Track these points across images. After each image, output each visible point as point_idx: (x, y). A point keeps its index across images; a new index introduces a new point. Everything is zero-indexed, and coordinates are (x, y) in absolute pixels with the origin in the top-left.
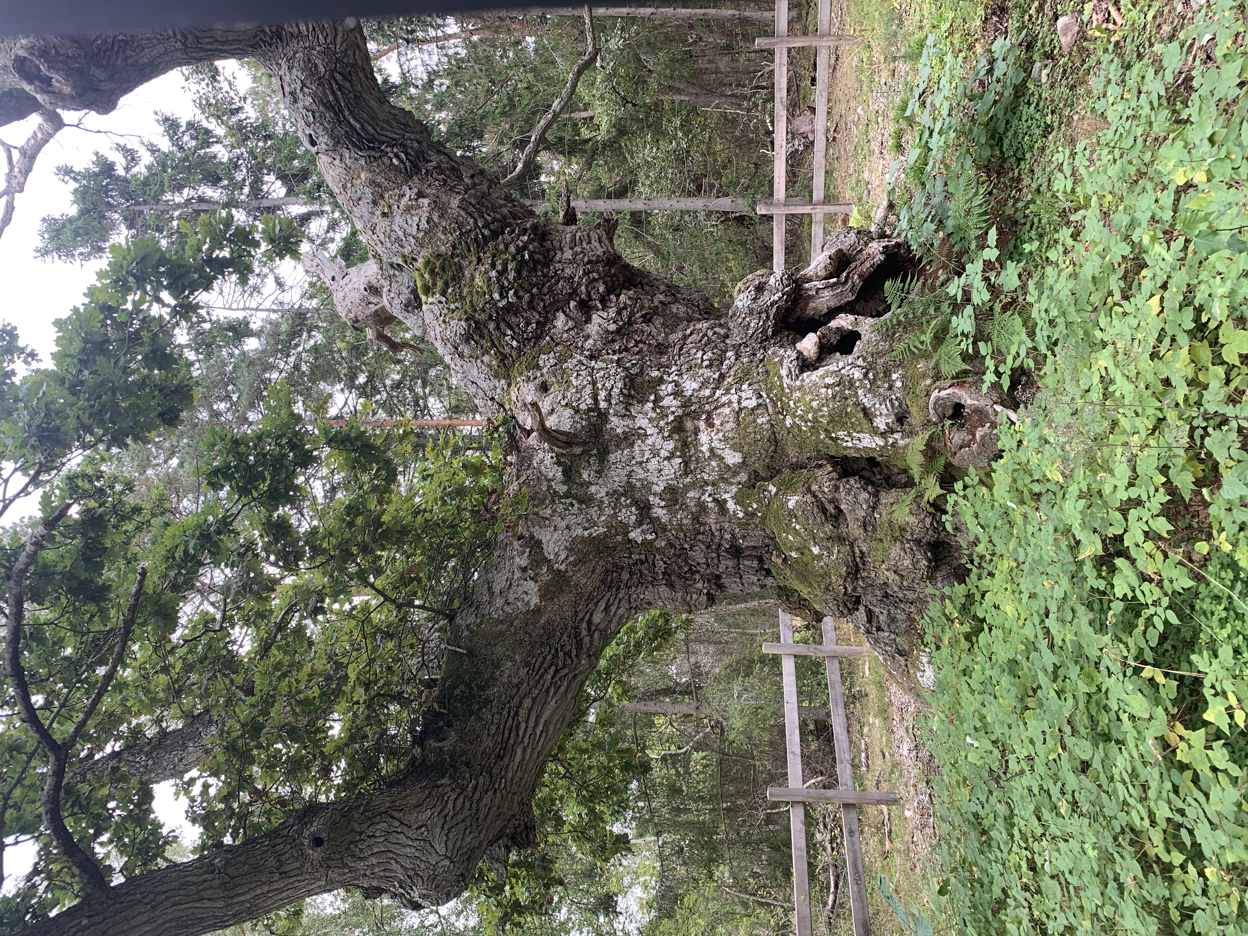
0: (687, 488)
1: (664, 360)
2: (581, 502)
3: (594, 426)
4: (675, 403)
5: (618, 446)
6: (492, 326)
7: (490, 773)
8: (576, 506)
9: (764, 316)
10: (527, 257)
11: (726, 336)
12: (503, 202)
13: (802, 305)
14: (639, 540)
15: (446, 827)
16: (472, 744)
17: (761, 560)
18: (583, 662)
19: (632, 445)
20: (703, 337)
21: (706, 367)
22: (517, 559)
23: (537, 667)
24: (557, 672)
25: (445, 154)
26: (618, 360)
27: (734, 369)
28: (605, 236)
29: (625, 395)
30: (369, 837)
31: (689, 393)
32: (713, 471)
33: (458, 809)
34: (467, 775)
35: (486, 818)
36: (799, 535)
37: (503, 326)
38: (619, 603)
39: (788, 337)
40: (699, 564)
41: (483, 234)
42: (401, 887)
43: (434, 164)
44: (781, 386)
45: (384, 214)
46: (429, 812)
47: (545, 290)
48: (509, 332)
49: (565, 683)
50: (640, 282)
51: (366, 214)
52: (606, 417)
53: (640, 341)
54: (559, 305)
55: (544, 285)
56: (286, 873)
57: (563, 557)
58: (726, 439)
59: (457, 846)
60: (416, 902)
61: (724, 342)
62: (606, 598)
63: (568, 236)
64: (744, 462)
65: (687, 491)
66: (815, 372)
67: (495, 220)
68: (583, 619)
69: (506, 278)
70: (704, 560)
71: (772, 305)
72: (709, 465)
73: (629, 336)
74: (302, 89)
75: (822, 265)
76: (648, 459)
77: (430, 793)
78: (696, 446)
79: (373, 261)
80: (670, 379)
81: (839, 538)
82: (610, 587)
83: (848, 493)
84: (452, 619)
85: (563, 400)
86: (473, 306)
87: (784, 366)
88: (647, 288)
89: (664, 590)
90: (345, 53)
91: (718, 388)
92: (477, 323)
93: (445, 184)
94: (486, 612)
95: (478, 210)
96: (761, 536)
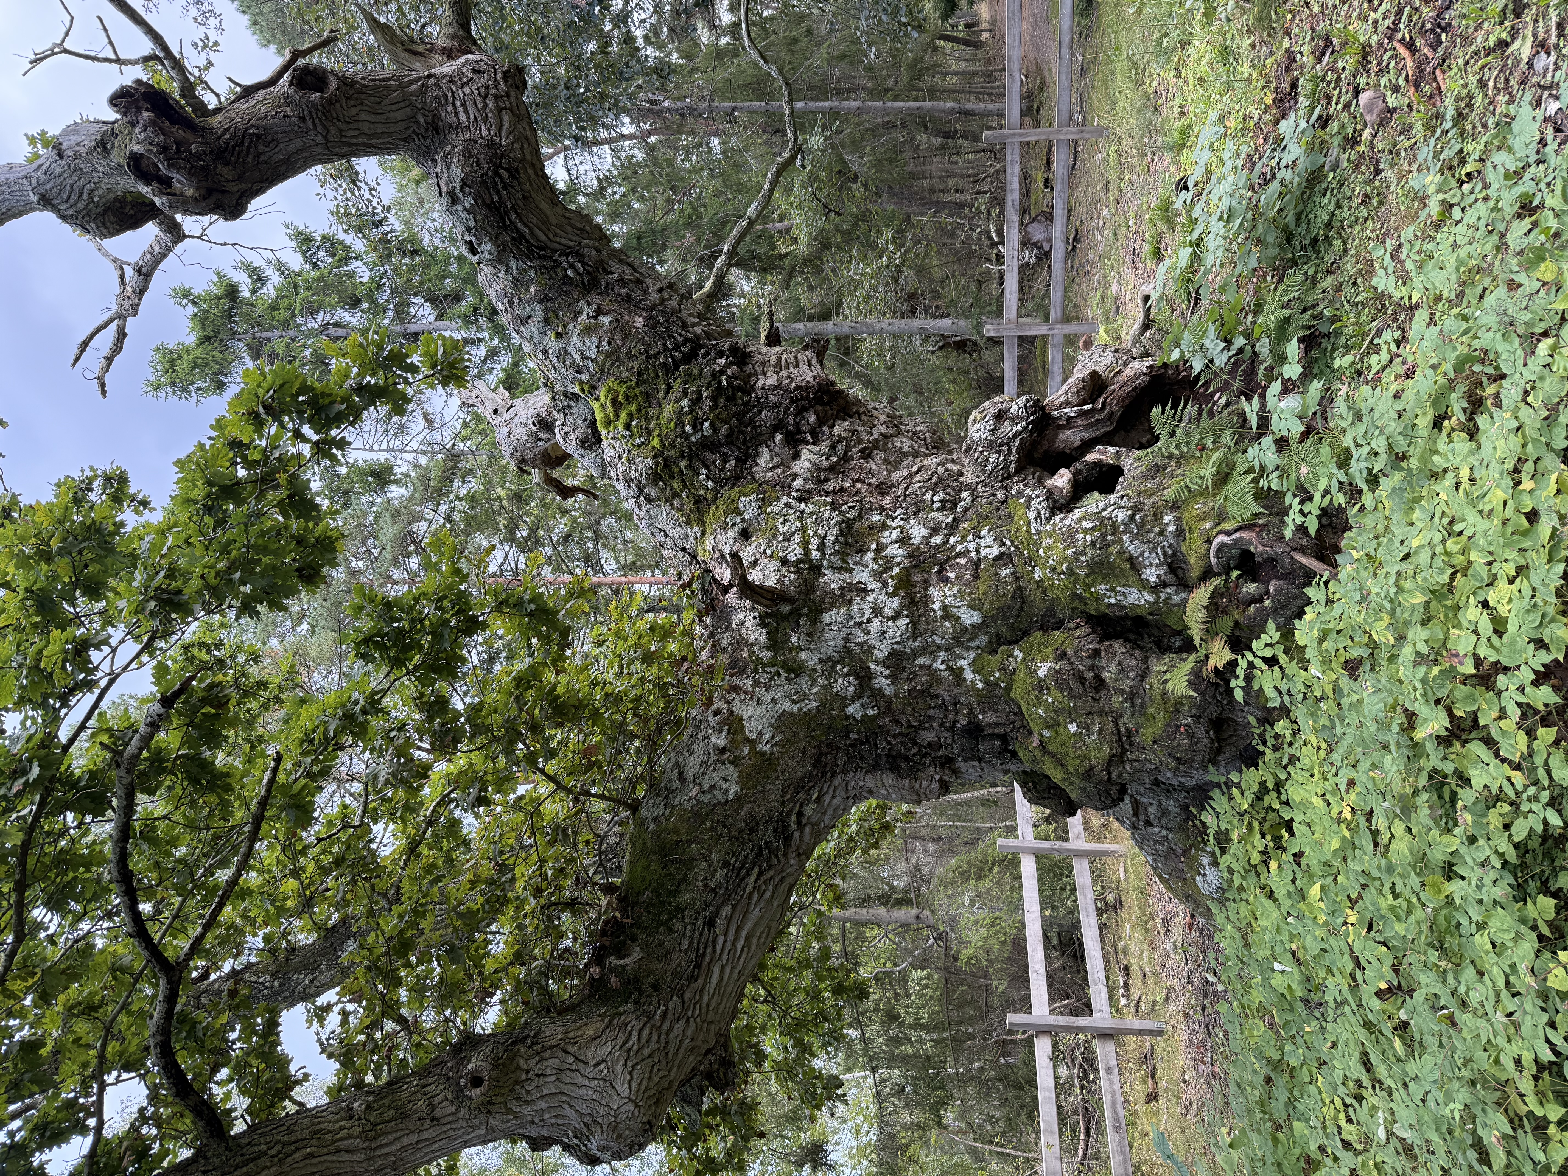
0: (915, 654)
1: (886, 502)
2: (789, 670)
3: (805, 580)
4: (900, 552)
5: (832, 605)
6: (683, 464)
7: (681, 996)
8: (783, 676)
9: (1005, 449)
10: (724, 383)
11: (960, 474)
12: (695, 320)
13: (1050, 437)
14: (859, 716)
15: (630, 1064)
16: (660, 961)
17: (1004, 739)
18: (792, 862)
19: (850, 602)
20: (932, 475)
21: (938, 510)
22: (714, 739)
23: (737, 868)
24: (760, 874)
25: (629, 264)
26: (833, 503)
27: (971, 512)
28: (815, 359)
29: (841, 543)
30: (538, 1075)
31: (916, 541)
32: (947, 633)
33: (643, 1041)
34: (655, 1000)
35: (676, 1053)
36: (1053, 710)
37: (696, 463)
38: (834, 791)
39: (1034, 473)
40: (930, 745)
41: (673, 357)
42: (576, 1137)
43: (615, 276)
44: (1028, 532)
45: (558, 335)
46: (610, 1046)
47: (746, 422)
48: (704, 471)
49: (771, 888)
50: (857, 412)
51: (537, 336)
52: (819, 570)
53: (858, 481)
54: (763, 439)
55: (744, 416)
56: (438, 1120)
57: (767, 736)
58: (962, 595)
59: (643, 1087)
60: (594, 1156)
61: (957, 480)
62: (819, 786)
63: (772, 358)
64: (983, 623)
65: (916, 658)
66: (1069, 515)
67: (686, 340)
68: (791, 810)
69: (701, 408)
70: (936, 741)
71: (1015, 436)
72: (942, 626)
73: (845, 475)
74: (462, 190)
75: (1074, 390)
76: (869, 621)
77: (610, 1022)
78: (926, 604)
79: (544, 390)
80: (894, 524)
81: (1101, 713)
82: (824, 774)
83: (1111, 659)
84: (635, 810)
85: (768, 550)
86: (661, 441)
87: (1032, 508)
88: (864, 418)
89: (888, 777)
90: (510, 146)
91: (951, 534)
92: (666, 461)
93: (629, 299)
94: (676, 802)
95: (667, 328)
96: (1004, 711)
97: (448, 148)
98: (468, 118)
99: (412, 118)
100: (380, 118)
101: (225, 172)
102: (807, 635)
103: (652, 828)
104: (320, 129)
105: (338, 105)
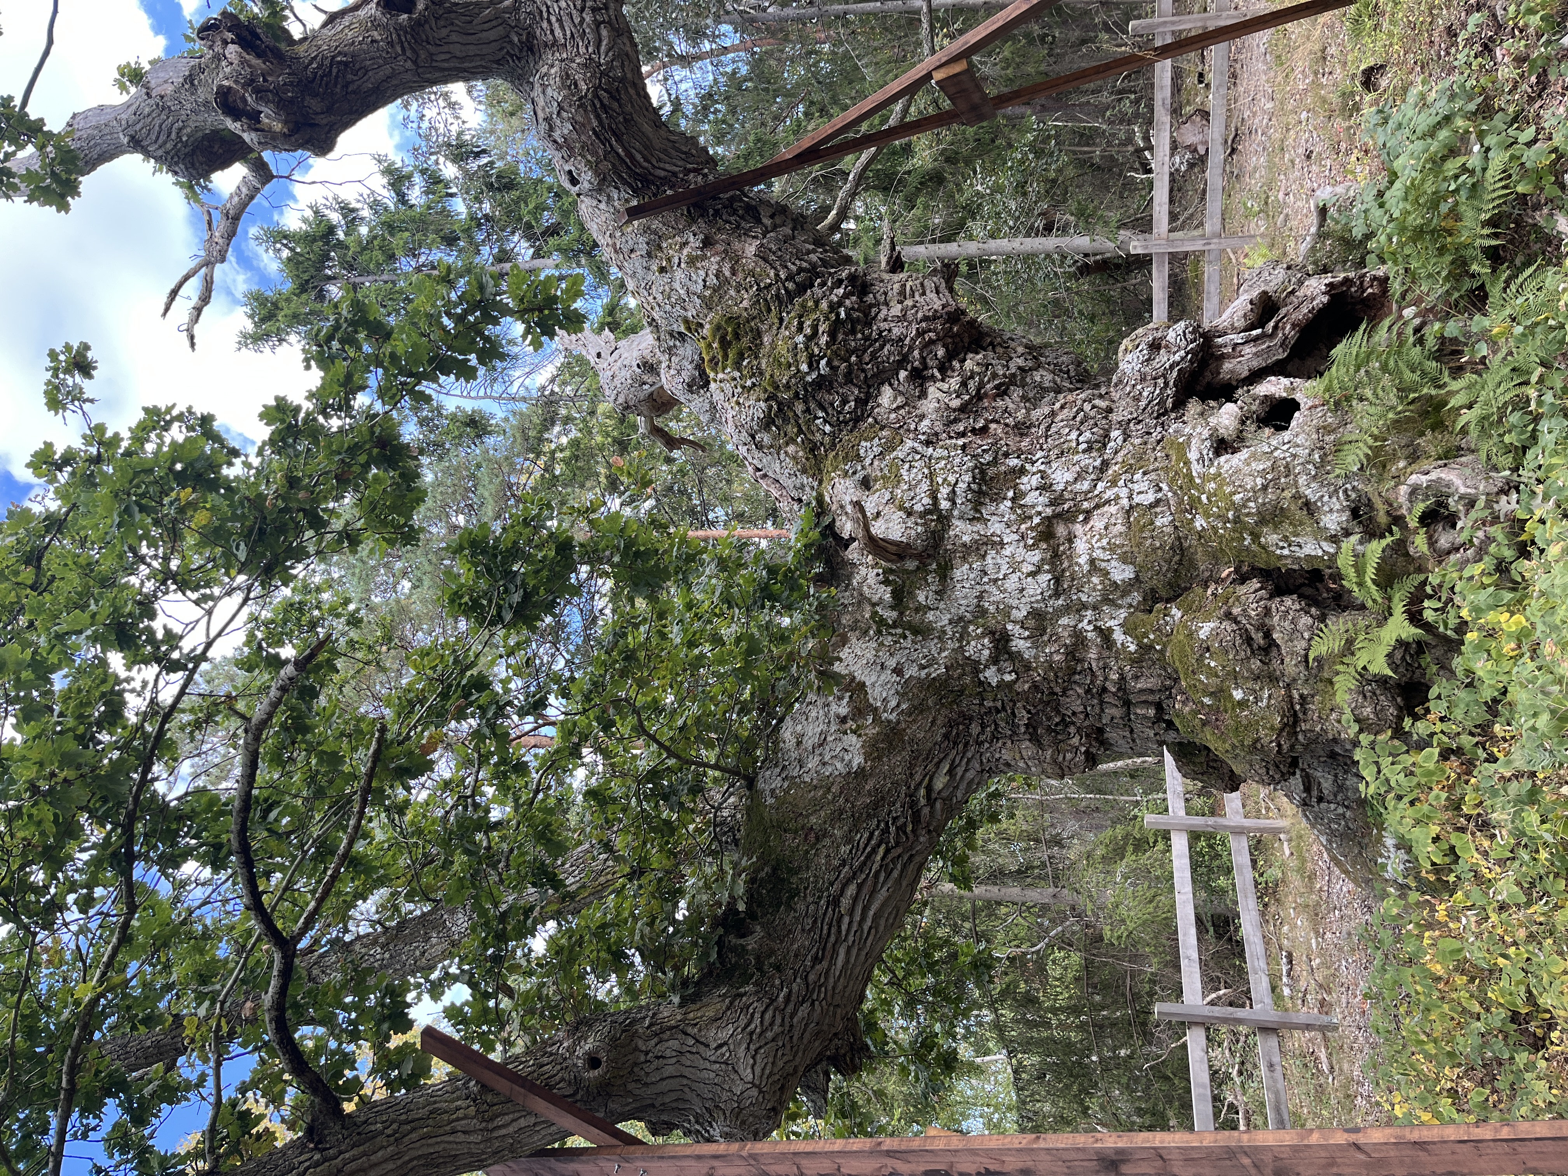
0: (1060, 612)
1: (1025, 444)
2: (916, 631)
3: (933, 532)
4: (1041, 499)
5: (964, 559)
7: (805, 978)
8: (910, 637)
9: (1161, 381)
10: (843, 315)
11: (1110, 410)
12: (811, 247)
13: (1213, 366)
14: (995, 681)
15: (752, 1048)
16: (782, 942)
17: (1159, 707)
18: (922, 839)
19: (983, 557)
20: (1077, 413)
21: (1084, 451)
22: (834, 707)
23: (862, 845)
24: (887, 851)
26: (964, 447)
27: (1122, 453)
28: (943, 285)
29: (974, 491)
30: (657, 1057)
31: (1060, 487)
32: (1094, 590)
33: (766, 1024)
34: (777, 981)
35: (802, 1036)
36: (1216, 675)
37: (813, 406)
38: (968, 763)
40: (1074, 713)
41: (786, 289)
42: (698, 1122)
43: (723, 202)
44: (1189, 474)
45: (662, 270)
46: (730, 1029)
47: (867, 358)
48: (820, 414)
49: (899, 867)
50: (991, 343)
51: (640, 270)
52: (949, 520)
53: (993, 421)
54: (885, 376)
55: (865, 351)
57: (893, 703)
58: (1112, 548)
59: (767, 1072)
61: (1106, 418)
62: (951, 756)
63: (897, 286)
64: (1137, 578)
65: (1059, 617)
66: (1237, 455)
67: (800, 270)
68: (920, 783)
69: (817, 344)
70: (1081, 709)
71: (1172, 367)
72: (1089, 582)
73: (977, 415)
74: (559, 113)
75: (1241, 312)
76: (1005, 575)
77: (731, 1003)
78: (1070, 557)
79: (648, 330)
80: (1035, 469)
81: (1273, 680)
82: (955, 743)
83: (1284, 618)
84: (751, 783)
85: (892, 500)
86: (774, 382)
87: (1193, 448)
88: (1000, 350)
89: (1027, 748)
90: (610, 64)
91: (1099, 479)
92: (780, 404)
93: (738, 227)
94: (795, 774)
95: (780, 257)
96: (1160, 675)
97: (544, 70)
98: (565, 35)
99: (506, 38)
100: (471, 39)
101: (314, 104)
102: (936, 593)
103: (770, 801)
104: (409, 53)
105: (427, 26)
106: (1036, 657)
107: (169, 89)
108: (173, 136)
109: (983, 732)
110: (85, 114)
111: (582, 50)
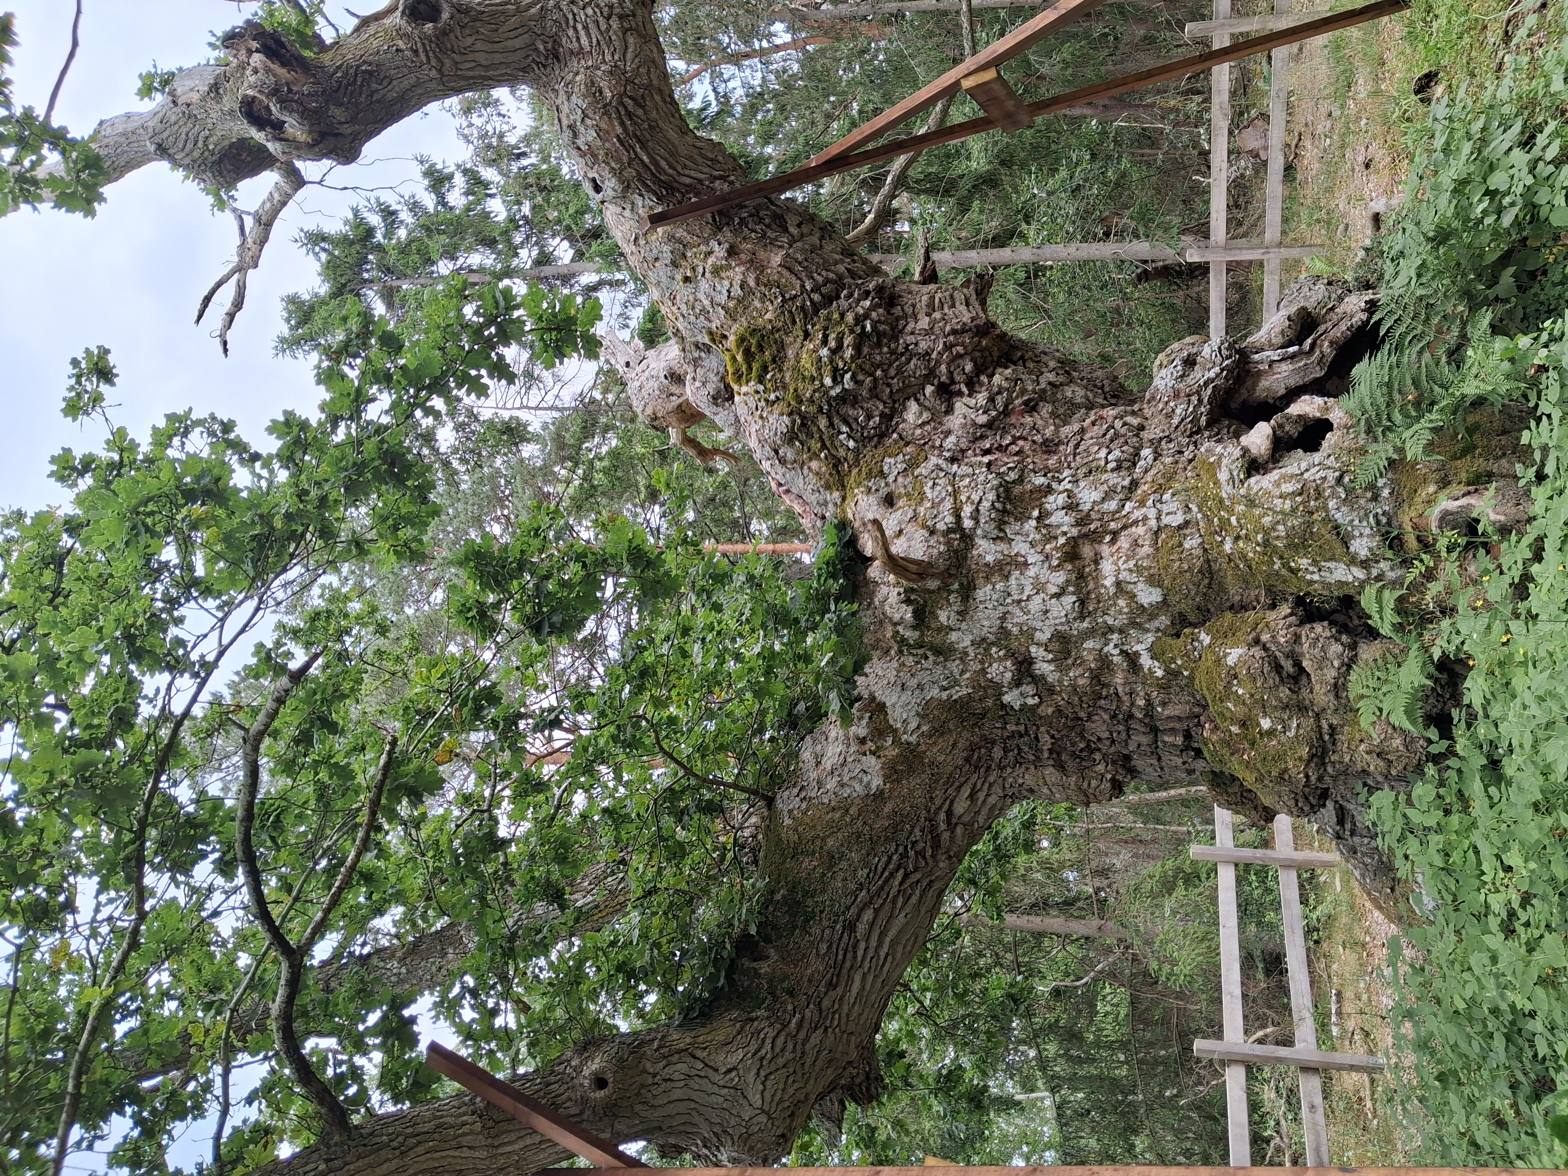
0: (1083, 636)
1: (1052, 461)
2: (938, 652)
3: (956, 552)
4: (1067, 519)
5: (987, 579)
7: (818, 1004)
8: (931, 658)
9: (1194, 399)
10: (868, 328)
11: (1141, 428)
12: (838, 257)
13: (1249, 383)
14: (1017, 705)
15: (763, 1073)
16: (796, 966)
17: (1187, 734)
18: (941, 865)
19: (1007, 577)
20: (1107, 430)
21: (1113, 470)
22: (853, 728)
23: (880, 869)
24: (906, 876)
26: (989, 465)
27: (1151, 473)
28: (974, 297)
29: (998, 510)
30: (666, 1080)
31: (1086, 507)
32: (1120, 613)
33: (777, 1049)
34: (790, 1007)
35: (813, 1064)
36: (1244, 703)
37: (836, 421)
38: (989, 789)
39: (1229, 427)
40: (1099, 739)
41: (811, 300)
42: (705, 1146)
43: (750, 210)
44: (1219, 495)
45: (687, 279)
46: (740, 1054)
47: (892, 372)
48: (844, 429)
49: (918, 892)
50: (1022, 358)
51: (664, 279)
52: (972, 540)
53: (1020, 438)
54: (911, 392)
55: (890, 365)
57: (913, 725)
58: (1138, 569)
59: (777, 1098)
61: (1137, 435)
62: (973, 781)
63: (925, 298)
64: (1165, 601)
65: (1084, 640)
66: (1267, 477)
67: (827, 281)
68: (940, 808)
70: (1107, 734)
71: (1206, 384)
72: (1115, 604)
73: (1005, 431)
74: (583, 121)
75: (1278, 330)
76: (1029, 597)
77: (742, 1028)
78: (1096, 579)
79: (674, 340)
80: (1061, 488)
81: (1302, 709)
82: (977, 767)
83: (1313, 645)
84: (770, 802)
85: (914, 518)
86: (798, 396)
87: (1224, 468)
88: (1031, 365)
89: (1051, 774)
90: (636, 72)
91: (1128, 499)
92: (803, 418)
93: (764, 236)
94: (813, 795)
95: (806, 268)
96: (1187, 702)
97: (569, 77)
98: (591, 42)
99: (532, 46)
100: (496, 47)
101: (338, 113)
102: (958, 613)
103: (787, 822)
104: (434, 62)
105: (452, 35)
106: (1060, 681)
107: (195, 97)
108: (200, 144)
109: (1005, 756)
110: (112, 123)
111: (608, 58)
